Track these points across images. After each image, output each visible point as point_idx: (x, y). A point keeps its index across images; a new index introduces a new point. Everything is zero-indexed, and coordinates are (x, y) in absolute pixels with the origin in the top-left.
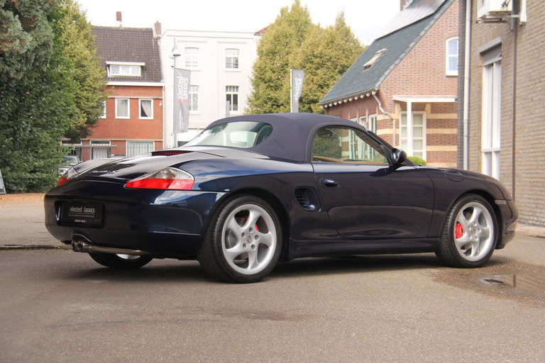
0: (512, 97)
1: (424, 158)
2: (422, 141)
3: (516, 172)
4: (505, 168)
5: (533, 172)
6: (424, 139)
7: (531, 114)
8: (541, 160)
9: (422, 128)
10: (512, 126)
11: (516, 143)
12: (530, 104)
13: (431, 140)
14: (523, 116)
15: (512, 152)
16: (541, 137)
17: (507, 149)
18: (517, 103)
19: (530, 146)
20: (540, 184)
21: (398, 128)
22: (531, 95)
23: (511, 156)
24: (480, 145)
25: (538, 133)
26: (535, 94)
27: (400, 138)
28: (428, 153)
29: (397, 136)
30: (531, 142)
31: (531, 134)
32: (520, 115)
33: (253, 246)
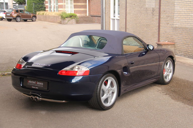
0: (125, 2)
1: (73, 12)
2: (72, 7)
3: (127, 27)
4: (122, 25)
5: (135, 28)
6: (73, 6)
7: (134, 9)
8: (139, 25)
9: (72, 3)
10: (125, 12)
11: (127, 18)
12: (133, 6)
13: (75, 7)
14: (130, 9)
15: (125, 20)
16: (139, 17)
17: (123, 19)
18: (127, 5)
19: (134, 20)
20: (138, 33)
21: (65, 3)
22: (134, 3)
23: (125, 22)
24: (110, 16)
25: (137, 16)
26: (136, 3)
27: (66, 6)
28: (74, 11)
29: (65, 5)
30: (134, 18)
31: (134, 16)
32: (129, 9)
33: (110, 94)
